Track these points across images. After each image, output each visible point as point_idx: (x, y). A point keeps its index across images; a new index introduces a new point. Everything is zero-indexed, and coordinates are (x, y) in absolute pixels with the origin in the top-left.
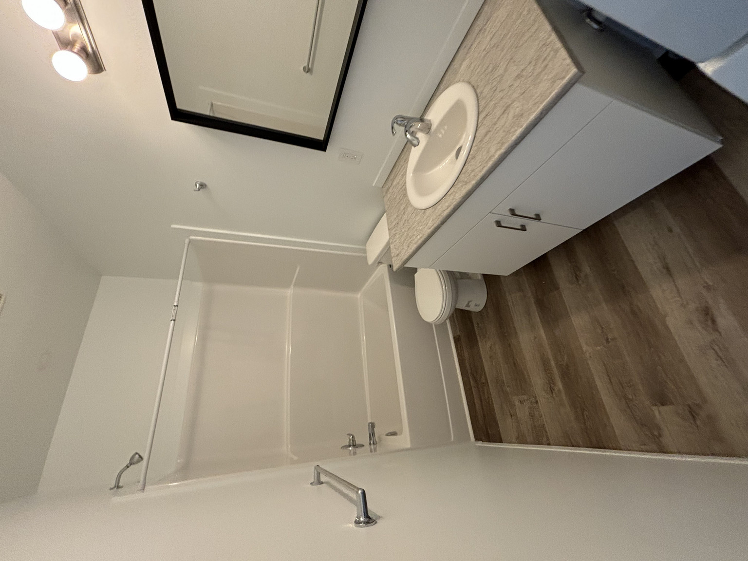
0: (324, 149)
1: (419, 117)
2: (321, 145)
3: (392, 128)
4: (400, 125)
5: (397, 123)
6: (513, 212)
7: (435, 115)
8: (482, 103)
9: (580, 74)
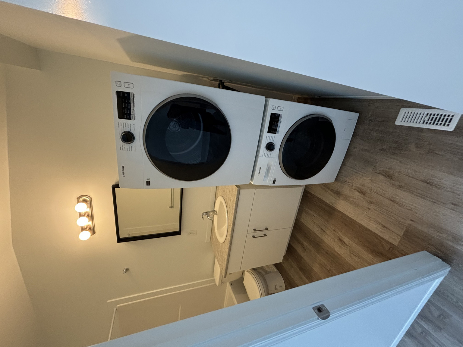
0: (180, 234)
1: (213, 210)
2: (178, 233)
3: (203, 217)
4: (205, 215)
5: (204, 215)
6: (255, 230)
7: (217, 208)
8: (226, 200)
9: (239, 189)
